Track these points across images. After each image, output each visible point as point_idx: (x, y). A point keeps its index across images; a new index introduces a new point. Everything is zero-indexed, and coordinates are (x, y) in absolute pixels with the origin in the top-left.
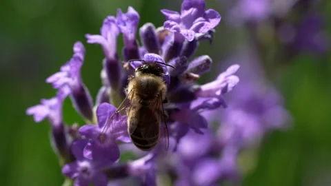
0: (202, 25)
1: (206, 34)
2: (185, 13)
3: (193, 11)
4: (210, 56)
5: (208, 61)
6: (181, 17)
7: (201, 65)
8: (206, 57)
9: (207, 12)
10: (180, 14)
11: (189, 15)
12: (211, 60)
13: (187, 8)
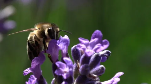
0: (98, 48)
1: (105, 54)
2: (92, 41)
3: (96, 39)
4: (104, 65)
5: (102, 68)
6: (90, 43)
7: (99, 70)
8: (102, 66)
9: (104, 41)
10: (90, 41)
11: (94, 42)
12: (104, 68)
13: (94, 38)
